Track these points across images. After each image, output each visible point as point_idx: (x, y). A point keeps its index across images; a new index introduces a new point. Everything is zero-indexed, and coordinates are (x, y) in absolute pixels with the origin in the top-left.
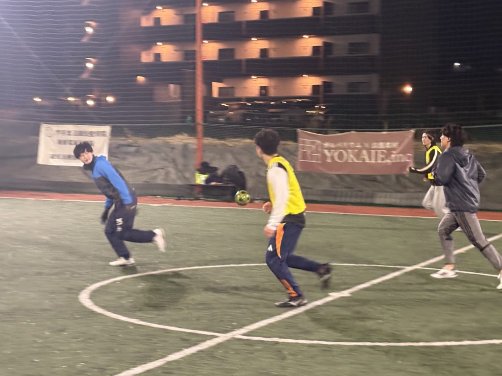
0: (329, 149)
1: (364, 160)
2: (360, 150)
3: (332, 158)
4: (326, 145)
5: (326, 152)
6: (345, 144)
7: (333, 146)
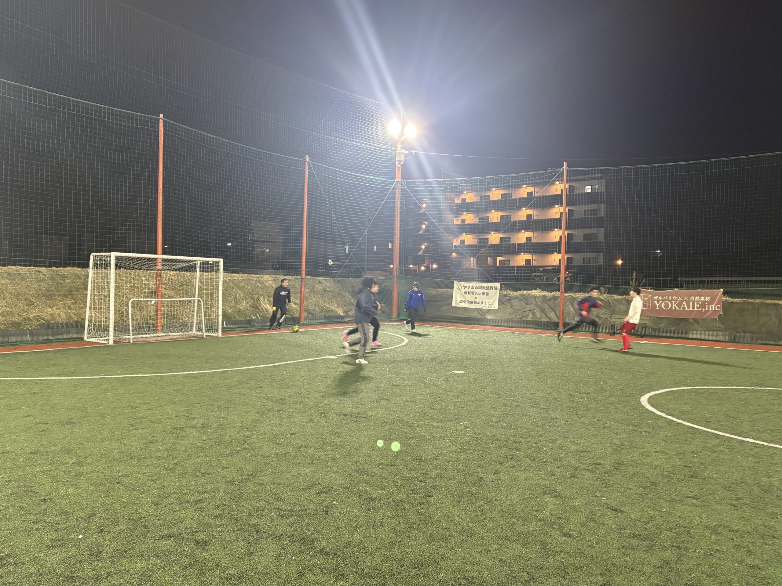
0: (658, 301)
1: (684, 308)
2: (681, 302)
3: (660, 306)
4: (656, 298)
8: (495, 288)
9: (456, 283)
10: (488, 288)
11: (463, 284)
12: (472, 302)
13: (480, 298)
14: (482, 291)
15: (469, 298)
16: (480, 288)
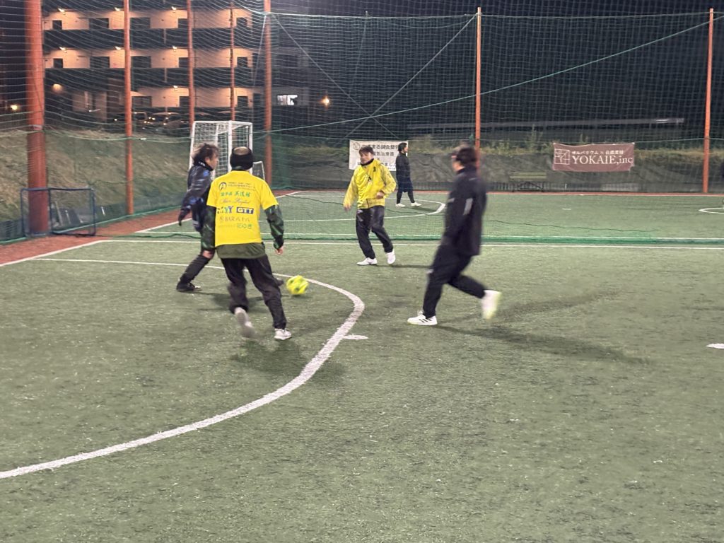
0: (576, 156)
1: (600, 162)
2: (598, 156)
3: (578, 161)
4: (574, 153)
5: (574, 157)
6: (587, 152)
7: (578, 153)
9: (352, 142)
10: (393, 147)
11: (360, 142)
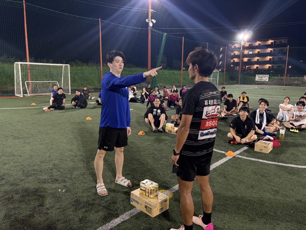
8: (268, 76)
9: (256, 75)
10: (265, 76)
11: (258, 75)
12: (261, 79)
13: (263, 78)
14: (264, 77)
15: (260, 78)
16: (263, 76)
